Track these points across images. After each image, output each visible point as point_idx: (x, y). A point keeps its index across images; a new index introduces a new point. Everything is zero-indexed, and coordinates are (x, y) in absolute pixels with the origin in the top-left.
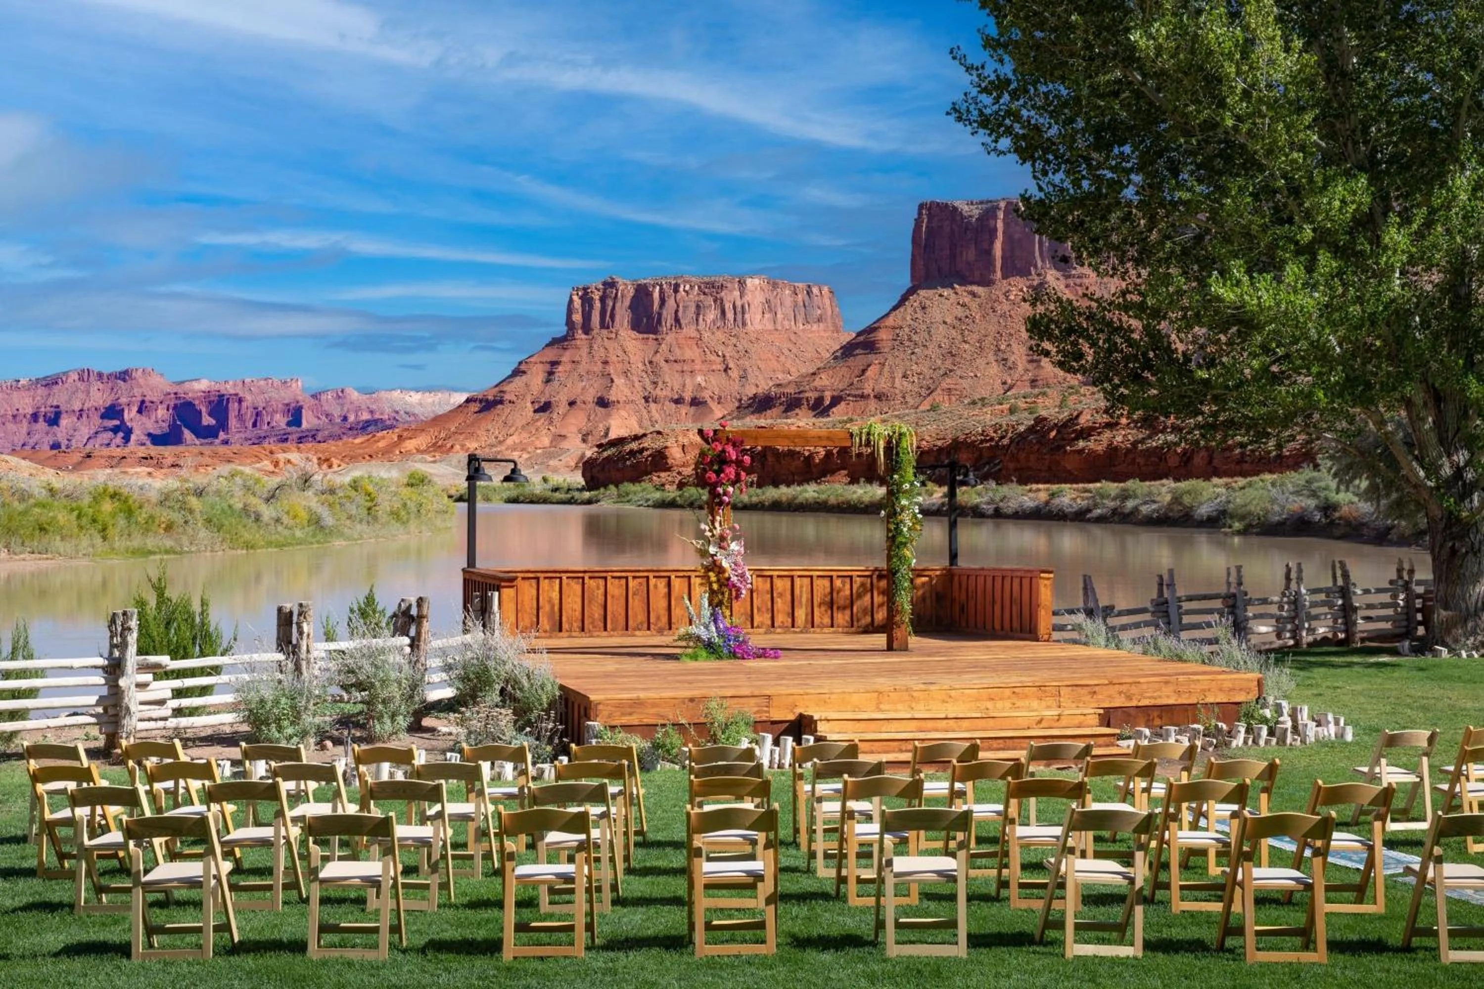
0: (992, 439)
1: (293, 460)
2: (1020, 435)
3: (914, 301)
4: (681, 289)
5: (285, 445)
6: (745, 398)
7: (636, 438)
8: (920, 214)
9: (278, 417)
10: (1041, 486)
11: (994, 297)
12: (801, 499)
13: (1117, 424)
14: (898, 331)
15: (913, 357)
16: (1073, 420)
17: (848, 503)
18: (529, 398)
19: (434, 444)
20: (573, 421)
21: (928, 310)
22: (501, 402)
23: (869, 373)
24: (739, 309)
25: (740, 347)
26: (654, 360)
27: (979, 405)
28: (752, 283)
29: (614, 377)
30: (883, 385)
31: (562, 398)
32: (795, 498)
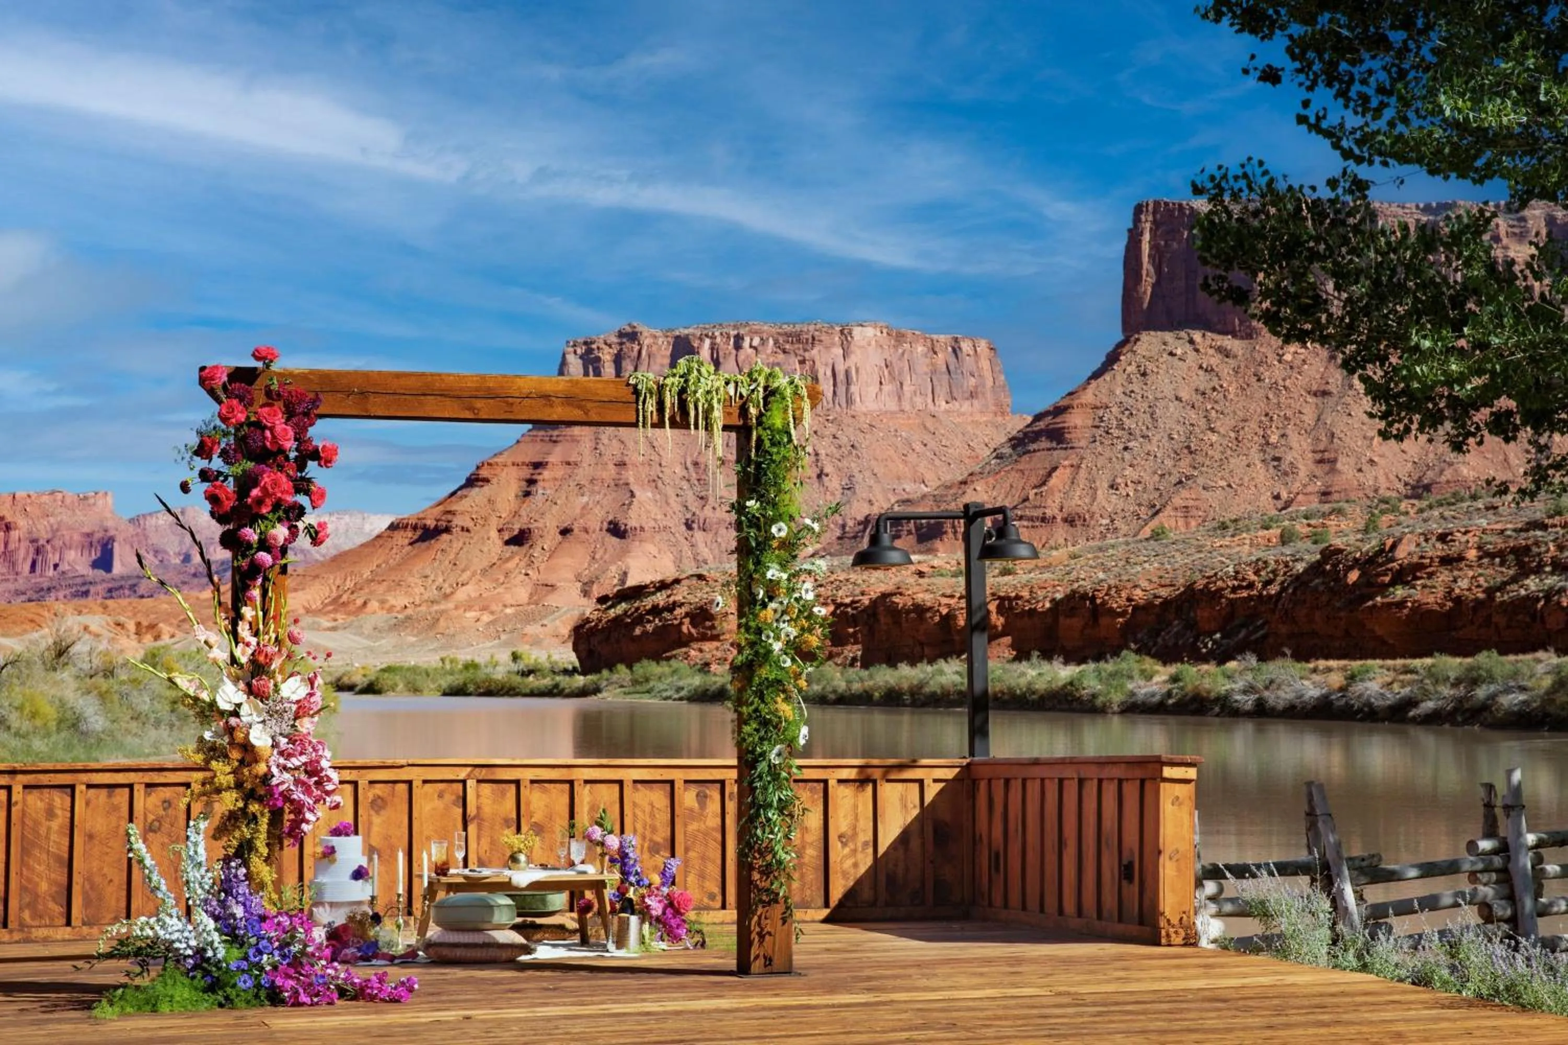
0: (1251, 585)
1: (93, 628)
2: (1298, 577)
3: (1127, 364)
4: (746, 344)
5: (83, 601)
6: (850, 523)
7: (663, 586)
8: (1137, 220)
9: (71, 555)
10: (1333, 663)
11: (1258, 358)
12: (933, 687)
13: (1461, 558)
14: (1101, 413)
15: (1127, 455)
16: (1385, 553)
17: (1011, 692)
18: (494, 523)
19: (335, 601)
20: (568, 561)
21: (1150, 379)
22: (447, 530)
23: (1054, 481)
24: (841, 377)
25: (844, 440)
26: (701, 460)
27: (1231, 531)
28: (864, 335)
29: (634, 488)
30: (1077, 501)
31: (548, 525)
32: (921, 686)
